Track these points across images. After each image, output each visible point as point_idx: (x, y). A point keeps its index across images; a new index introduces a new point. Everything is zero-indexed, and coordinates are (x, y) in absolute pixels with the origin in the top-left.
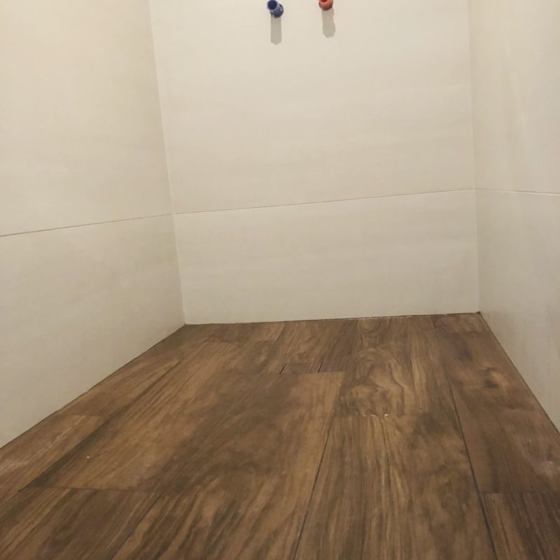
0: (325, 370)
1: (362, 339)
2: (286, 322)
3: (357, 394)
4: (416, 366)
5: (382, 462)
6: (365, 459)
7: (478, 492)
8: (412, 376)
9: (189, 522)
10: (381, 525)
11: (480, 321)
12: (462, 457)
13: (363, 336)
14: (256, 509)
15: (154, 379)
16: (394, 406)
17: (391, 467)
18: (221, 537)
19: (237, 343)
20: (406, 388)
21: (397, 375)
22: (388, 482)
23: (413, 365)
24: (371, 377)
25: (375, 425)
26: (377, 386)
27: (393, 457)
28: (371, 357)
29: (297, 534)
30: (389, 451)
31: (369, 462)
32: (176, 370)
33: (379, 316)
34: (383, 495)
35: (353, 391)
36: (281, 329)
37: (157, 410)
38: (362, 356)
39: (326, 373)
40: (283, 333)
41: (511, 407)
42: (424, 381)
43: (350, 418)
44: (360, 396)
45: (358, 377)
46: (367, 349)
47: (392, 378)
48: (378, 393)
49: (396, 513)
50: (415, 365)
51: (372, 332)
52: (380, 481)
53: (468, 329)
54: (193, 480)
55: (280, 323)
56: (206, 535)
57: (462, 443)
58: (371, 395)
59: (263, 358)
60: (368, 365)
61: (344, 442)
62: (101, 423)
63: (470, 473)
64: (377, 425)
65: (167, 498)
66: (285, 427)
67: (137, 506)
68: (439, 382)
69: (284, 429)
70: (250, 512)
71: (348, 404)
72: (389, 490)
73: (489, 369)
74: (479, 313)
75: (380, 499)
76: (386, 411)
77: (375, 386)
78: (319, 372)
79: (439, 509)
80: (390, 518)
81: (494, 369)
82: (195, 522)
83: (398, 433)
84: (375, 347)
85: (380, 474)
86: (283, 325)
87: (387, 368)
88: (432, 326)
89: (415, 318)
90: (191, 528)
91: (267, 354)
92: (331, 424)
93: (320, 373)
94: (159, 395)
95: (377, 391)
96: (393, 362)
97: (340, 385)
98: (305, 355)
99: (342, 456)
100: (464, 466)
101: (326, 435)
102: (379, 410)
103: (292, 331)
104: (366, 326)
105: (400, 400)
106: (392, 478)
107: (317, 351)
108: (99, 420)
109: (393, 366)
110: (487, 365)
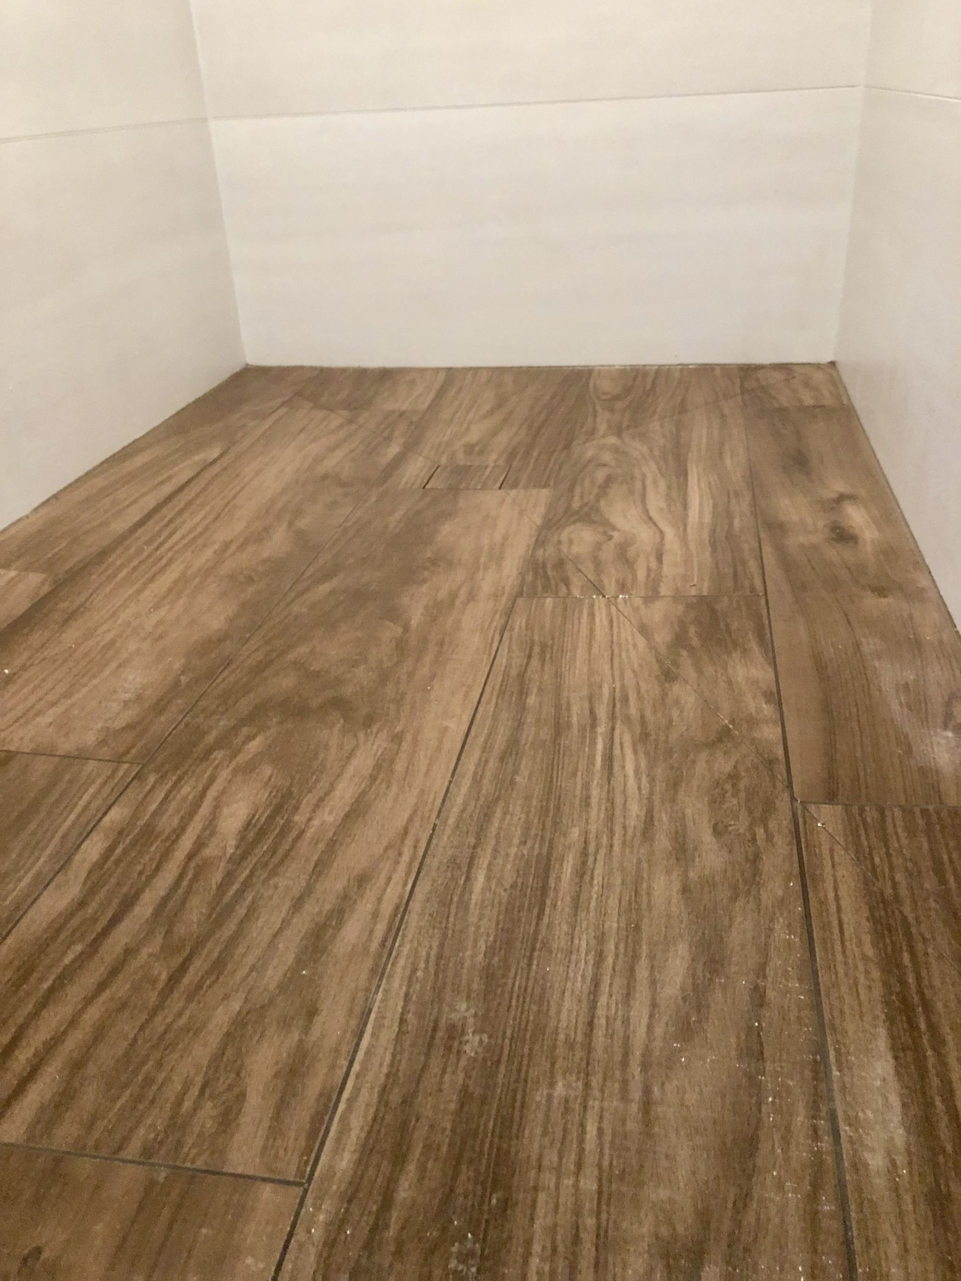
0: (515, 486)
1: (595, 416)
2: (449, 369)
3: (571, 542)
4: (696, 481)
5: (602, 713)
6: (568, 703)
7: (793, 799)
8: (685, 506)
9: (186, 843)
10: (582, 871)
11: (834, 384)
12: (768, 710)
13: (598, 408)
14: (329, 816)
15: (167, 489)
16: (641, 574)
17: (618, 725)
18: (246, 885)
19: (345, 413)
20: (670, 533)
21: (656, 503)
22: (609, 759)
23: (690, 478)
24: (603, 503)
25: (597, 620)
26: (614, 528)
27: (625, 699)
28: (607, 457)
29: (405, 885)
30: (618, 685)
31: (575, 710)
32: (216, 469)
33: (634, 362)
34: (595, 793)
35: (564, 536)
36: (437, 386)
37: (164, 561)
38: (590, 454)
39: (513, 493)
40: (441, 393)
41: (880, 591)
42: (707, 519)
43: (549, 602)
44: (575, 549)
45: (576, 504)
46: (604, 436)
47: (646, 511)
48: (612, 544)
49: (617, 842)
50: (693, 479)
51: (617, 398)
52: (591, 759)
53: (808, 401)
54: (210, 738)
55: (437, 370)
56: (216, 877)
57: (771, 674)
58: (598, 546)
59: (394, 449)
60: (600, 475)
61: (529, 657)
62: (46, 589)
63: (780, 752)
64: (601, 619)
65: (152, 779)
66: (416, 618)
67: (86, 797)
68: (737, 523)
69: (414, 623)
70: (316, 822)
71: (549, 566)
72: (609, 781)
73: (841, 498)
74: (833, 364)
75: (586, 801)
76: (622, 587)
77: (607, 527)
78: (500, 488)
79: (707, 837)
80: (602, 852)
81: (852, 498)
82: (200, 844)
83: (641, 642)
84: (619, 434)
85: (593, 742)
86: (442, 376)
87: (638, 485)
88: (738, 390)
89: (705, 370)
90: (190, 857)
91: (402, 441)
92: (509, 613)
93: (502, 491)
94: (173, 526)
95: (610, 538)
96: (650, 469)
97: (539, 521)
98: (477, 449)
99: (523, 693)
100: (770, 733)
101: (497, 637)
102: (610, 587)
103: (460, 390)
104: (606, 386)
105: (654, 564)
106: (617, 751)
107: (503, 439)
108: (43, 583)
109: (649, 481)
110: (838, 486)
